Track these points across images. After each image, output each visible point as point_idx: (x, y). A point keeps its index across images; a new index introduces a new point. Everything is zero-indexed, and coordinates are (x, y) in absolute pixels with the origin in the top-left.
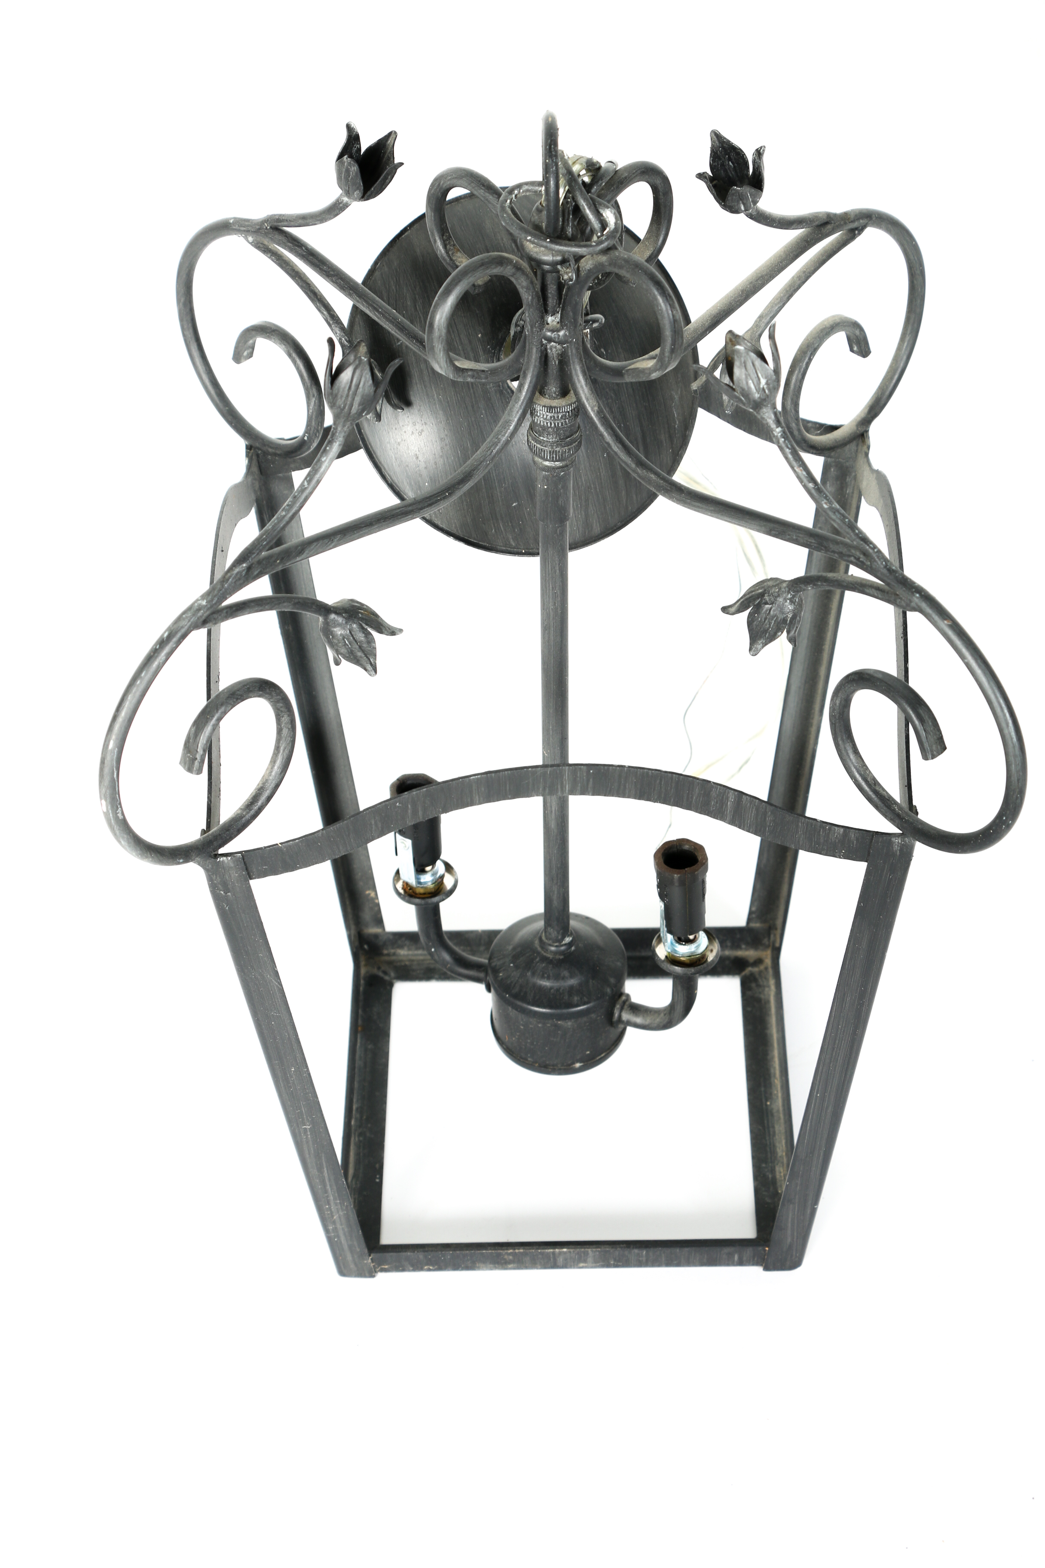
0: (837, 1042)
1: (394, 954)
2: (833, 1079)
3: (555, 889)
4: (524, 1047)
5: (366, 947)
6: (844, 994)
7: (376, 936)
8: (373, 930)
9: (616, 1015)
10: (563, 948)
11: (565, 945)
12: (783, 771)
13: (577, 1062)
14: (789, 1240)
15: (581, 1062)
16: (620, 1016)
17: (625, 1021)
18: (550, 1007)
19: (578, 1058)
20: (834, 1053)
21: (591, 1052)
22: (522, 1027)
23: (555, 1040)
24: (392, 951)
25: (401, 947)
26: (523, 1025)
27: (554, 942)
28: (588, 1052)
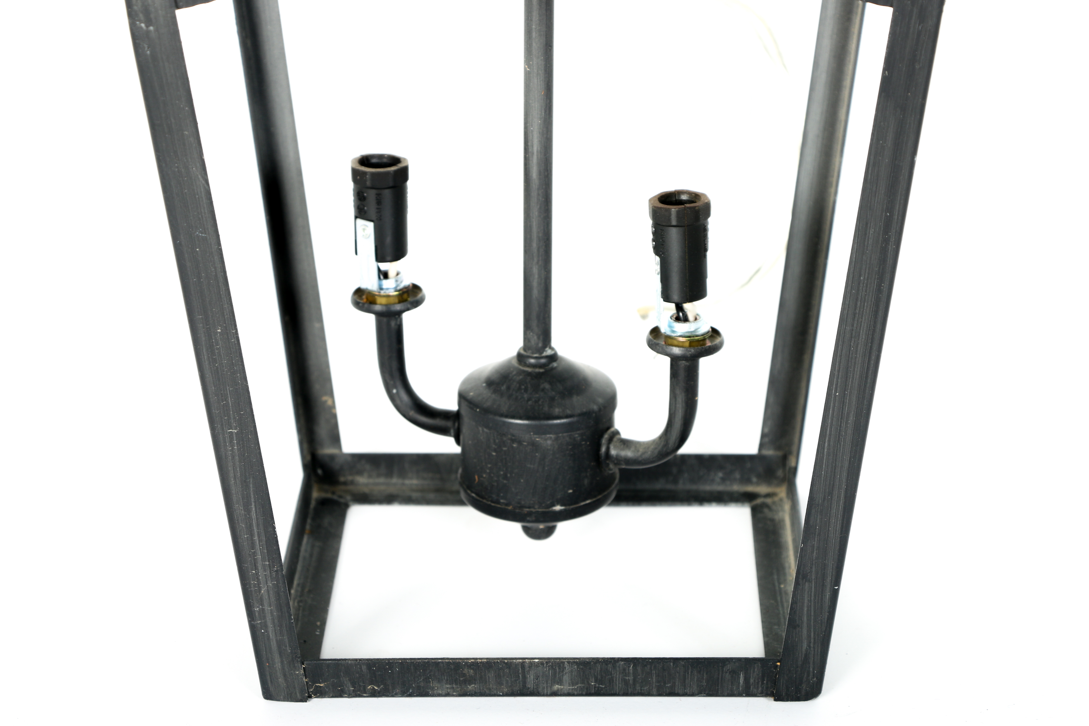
0: (859, 303)
1: (352, 483)
2: (854, 367)
3: (535, 270)
4: (495, 484)
5: (320, 472)
6: (867, 224)
7: (332, 457)
8: (327, 451)
9: (603, 449)
10: (543, 361)
11: (547, 357)
12: (799, 246)
13: (558, 504)
14: (805, 645)
15: (561, 505)
16: (608, 449)
17: (615, 456)
18: (528, 418)
19: (559, 497)
20: (856, 322)
21: (574, 491)
22: (494, 454)
23: (532, 466)
24: (350, 478)
25: (360, 473)
26: (495, 450)
27: (533, 353)
28: (571, 491)
